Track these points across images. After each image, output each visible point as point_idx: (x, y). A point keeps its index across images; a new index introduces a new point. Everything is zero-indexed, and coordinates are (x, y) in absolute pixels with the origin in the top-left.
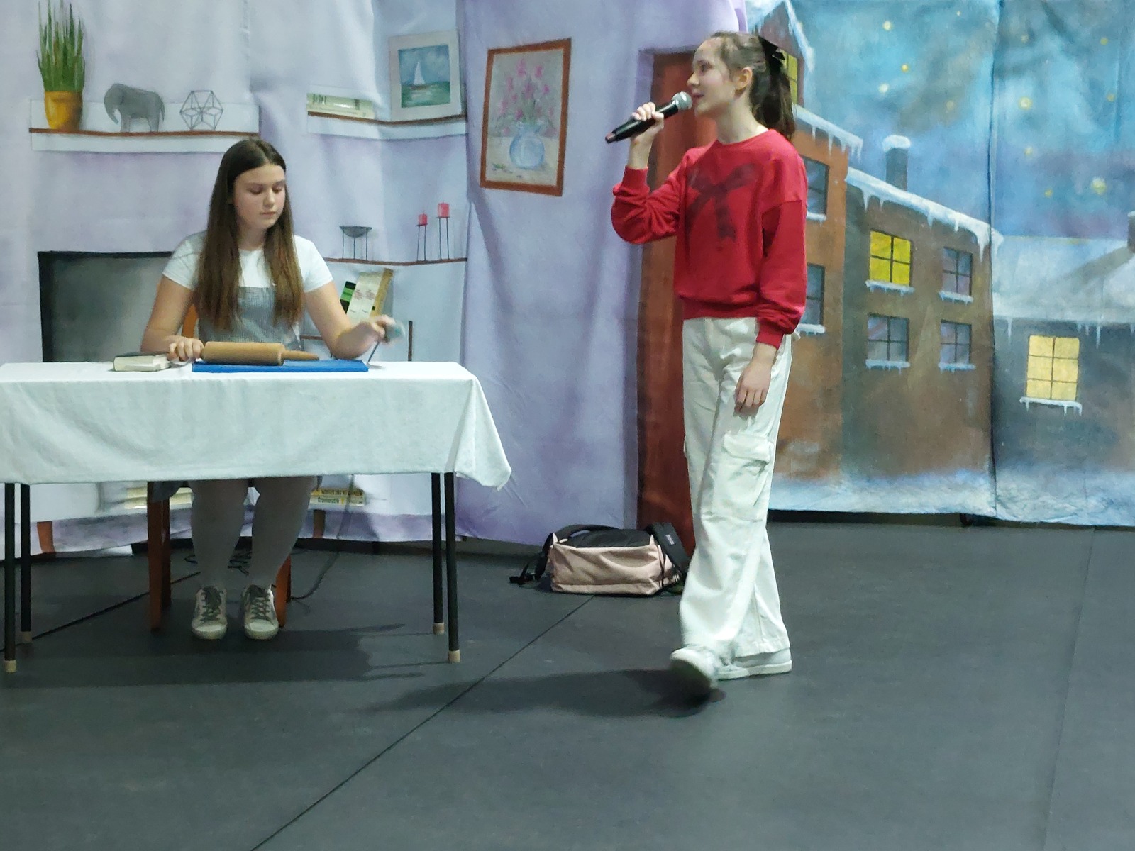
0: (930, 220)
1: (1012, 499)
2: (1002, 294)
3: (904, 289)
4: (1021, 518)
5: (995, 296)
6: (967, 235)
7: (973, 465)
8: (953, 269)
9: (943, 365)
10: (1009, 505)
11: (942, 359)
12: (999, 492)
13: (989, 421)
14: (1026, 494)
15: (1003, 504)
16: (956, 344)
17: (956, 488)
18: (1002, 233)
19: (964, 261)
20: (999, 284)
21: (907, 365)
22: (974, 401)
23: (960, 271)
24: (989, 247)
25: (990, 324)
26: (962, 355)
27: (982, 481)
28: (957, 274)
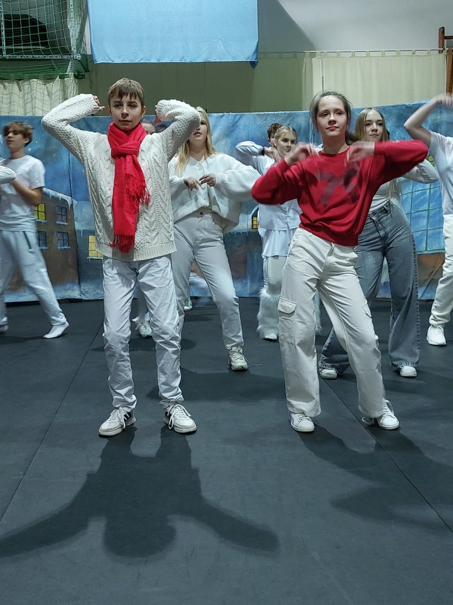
0: (50, 196)
1: (86, 292)
2: (78, 222)
3: (43, 221)
4: (90, 299)
5: (75, 222)
6: (64, 201)
7: (72, 282)
8: (60, 214)
9: (59, 248)
10: (86, 294)
11: (59, 245)
12: (82, 290)
13: (77, 265)
14: (91, 290)
15: (83, 294)
16: (63, 240)
17: (66, 290)
18: (77, 200)
19: (64, 210)
20: (77, 218)
21: (47, 248)
22: (70, 260)
23: (63, 214)
24: (72, 205)
25: (75, 232)
26: (66, 244)
27: (76, 287)
28: (62, 215)
